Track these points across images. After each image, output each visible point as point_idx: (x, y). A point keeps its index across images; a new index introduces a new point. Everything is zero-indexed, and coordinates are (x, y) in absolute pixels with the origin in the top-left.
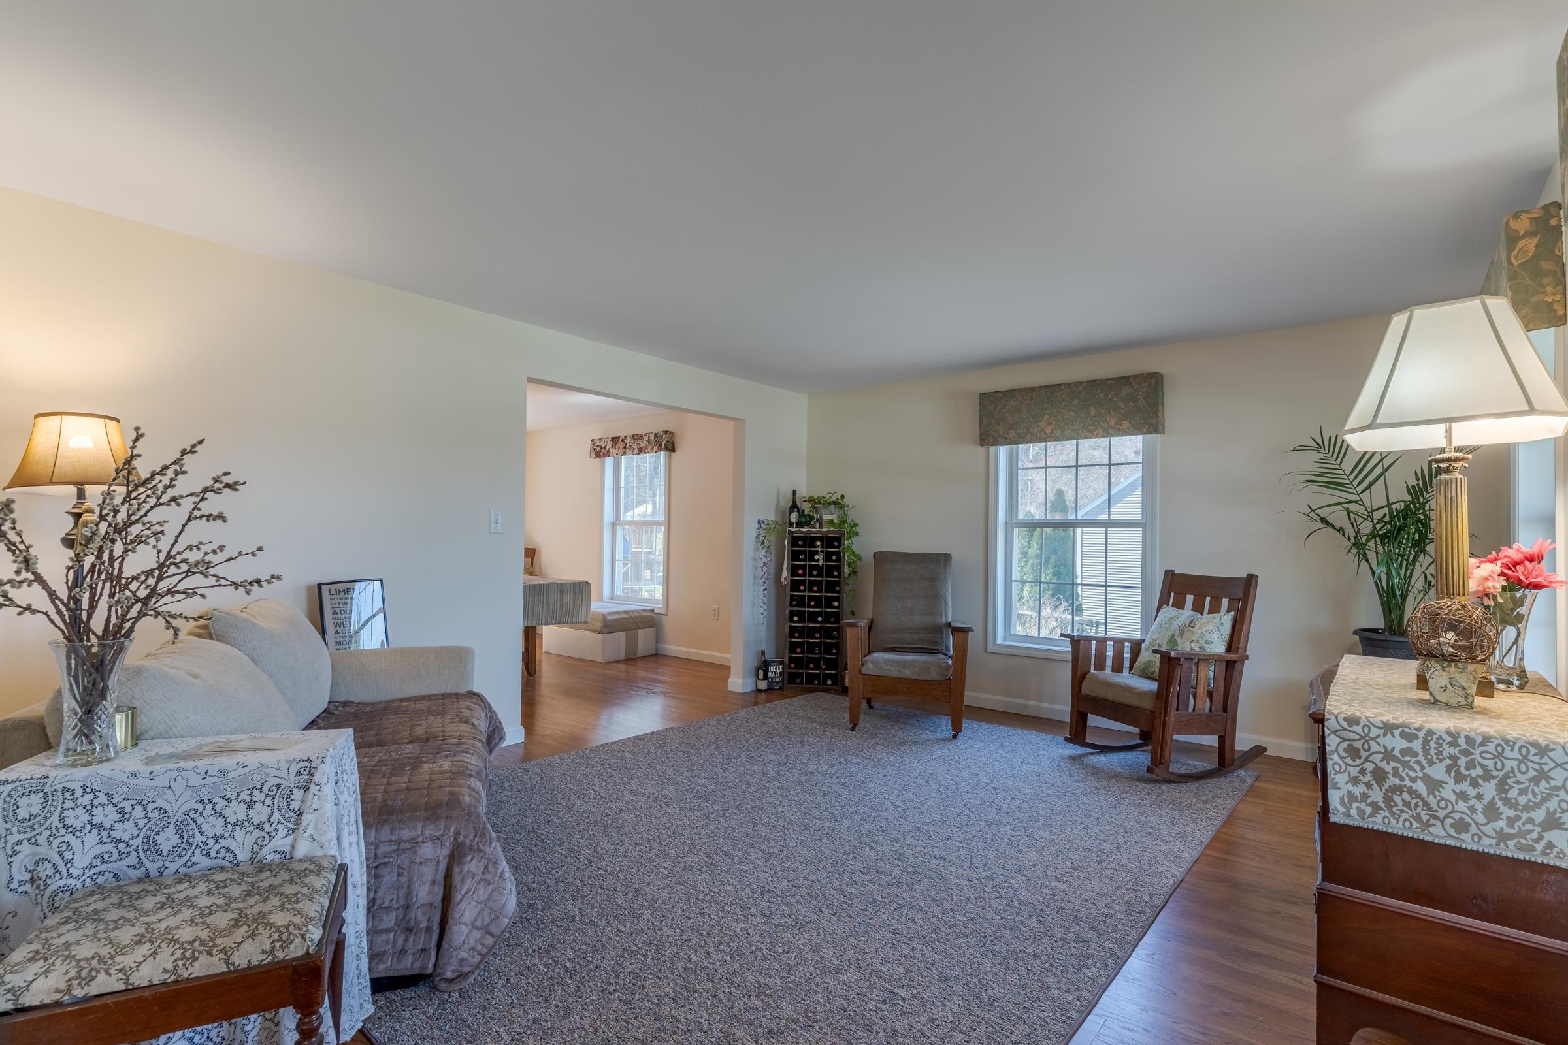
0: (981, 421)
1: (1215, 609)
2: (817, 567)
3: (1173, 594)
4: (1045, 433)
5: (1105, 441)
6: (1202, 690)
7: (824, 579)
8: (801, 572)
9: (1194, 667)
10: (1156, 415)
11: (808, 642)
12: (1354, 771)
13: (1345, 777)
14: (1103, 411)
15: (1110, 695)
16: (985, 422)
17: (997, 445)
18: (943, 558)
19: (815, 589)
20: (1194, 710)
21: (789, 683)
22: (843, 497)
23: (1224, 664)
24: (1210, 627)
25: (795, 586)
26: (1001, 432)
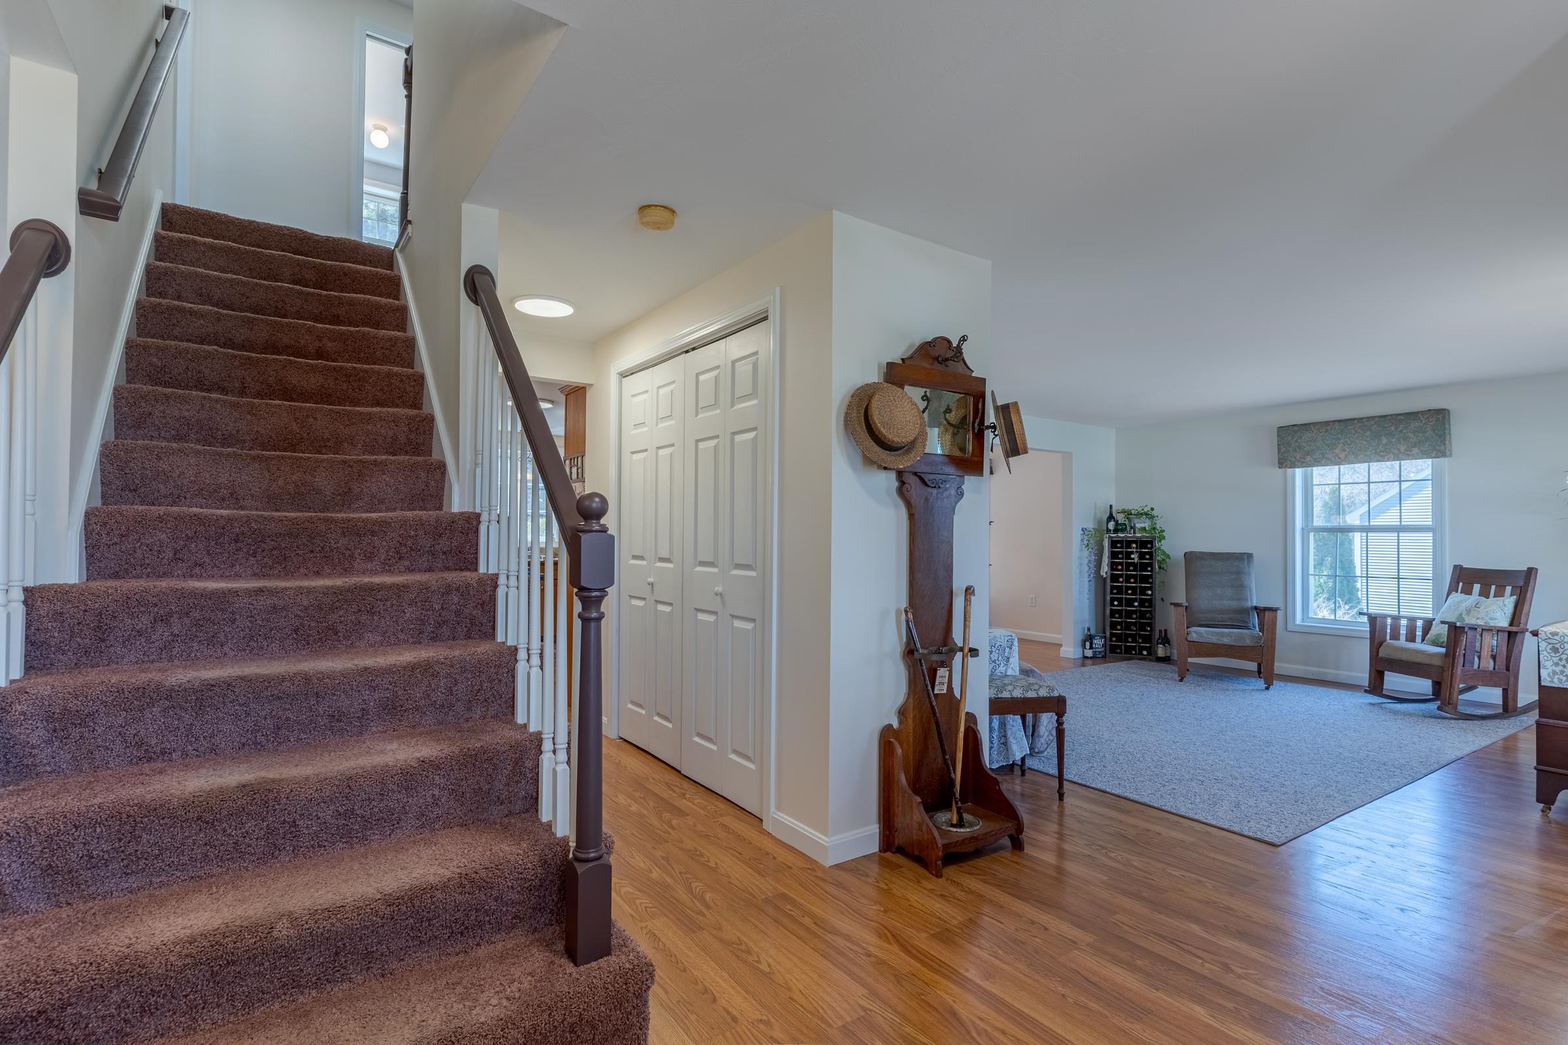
0: (1279, 449)
1: (1500, 594)
2: (1133, 564)
3: (1461, 584)
4: (1339, 458)
5: (1396, 464)
6: (1486, 653)
7: (1139, 573)
8: (1120, 567)
9: (1478, 637)
10: (1443, 442)
11: (1126, 622)
12: (1556, 660)
13: (1551, 663)
14: (1394, 440)
15: (1405, 657)
16: (1283, 450)
17: (1294, 467)
18: (1246, 557)
19: (1132, 580)
20: (1479, 667)
21: (1110, 653)
22: (1152, 509)
23: (1506, 635)
24: (1494, 607)
25: (1114, 578)
26: (1298, 458)
